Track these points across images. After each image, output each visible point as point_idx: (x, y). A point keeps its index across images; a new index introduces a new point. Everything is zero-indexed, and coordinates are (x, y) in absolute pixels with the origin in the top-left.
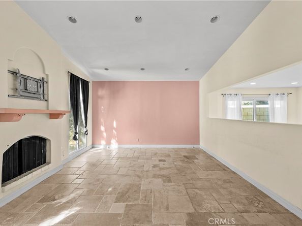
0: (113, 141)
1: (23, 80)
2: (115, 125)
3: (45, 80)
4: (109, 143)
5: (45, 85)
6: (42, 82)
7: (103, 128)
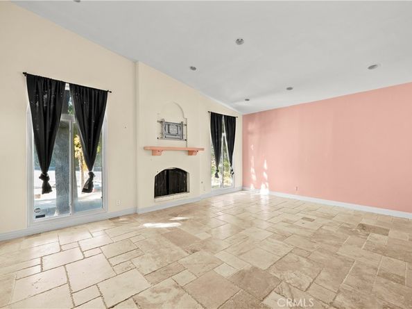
0: (263, 186)
1: (167, 126)
2: (265, 166)
3: (184, 123)
4: (258, 187)
5: (184, 127)
6: (181, 126)
7: (252, 170)
